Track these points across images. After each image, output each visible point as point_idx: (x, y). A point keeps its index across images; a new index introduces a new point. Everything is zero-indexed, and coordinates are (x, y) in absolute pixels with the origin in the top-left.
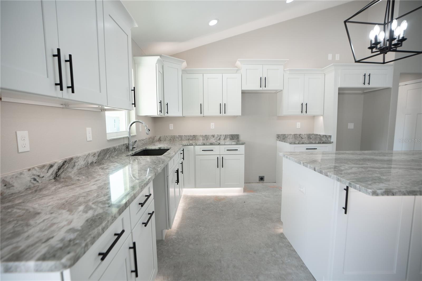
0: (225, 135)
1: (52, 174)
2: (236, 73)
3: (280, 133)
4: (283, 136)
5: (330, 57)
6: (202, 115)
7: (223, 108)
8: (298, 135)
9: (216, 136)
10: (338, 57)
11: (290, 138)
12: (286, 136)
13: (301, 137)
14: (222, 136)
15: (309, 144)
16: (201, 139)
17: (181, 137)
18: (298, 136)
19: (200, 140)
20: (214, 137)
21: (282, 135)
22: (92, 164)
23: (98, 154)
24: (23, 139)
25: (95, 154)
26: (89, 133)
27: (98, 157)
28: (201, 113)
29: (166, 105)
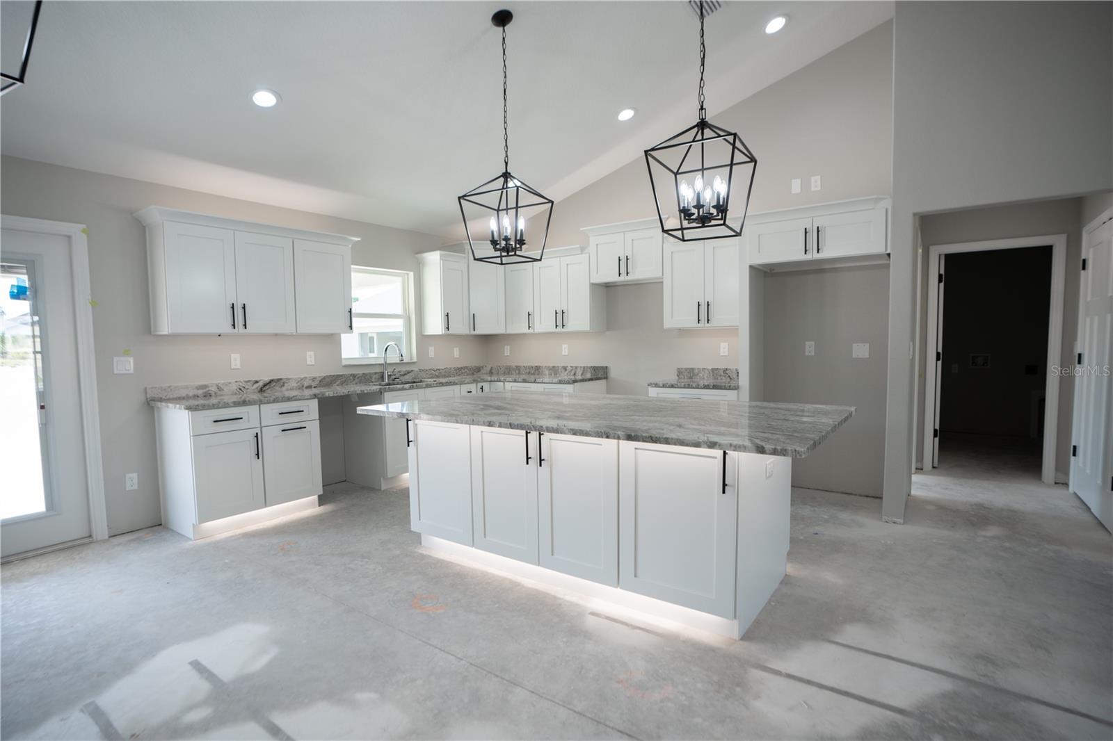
0: (584, 368)
1: (257, 388)
2: (582, 254)
3: (685, 366)
4: (689, 372)
5: (796, 186)
6: (531, 331)
7: (560, 317)
8: (721, 372)
9: (569, 369)
10: (816, 183)
11: (703, 375)
12: (696, 372)
13: (729, 376)
14: (579, 369)
15: (684, 388)
16: (547, 372)
17: (518, 368)
18: (722, 374)
19: (546, 375)
20: (566, 370)
21: (686, 369)
22: (309, 387)
23: (320, 379)
24: (236, 360)
25: (315, 378)
26: (310, 357)
27: (320, 381)
28: (529, 327)
29: (474, 317)
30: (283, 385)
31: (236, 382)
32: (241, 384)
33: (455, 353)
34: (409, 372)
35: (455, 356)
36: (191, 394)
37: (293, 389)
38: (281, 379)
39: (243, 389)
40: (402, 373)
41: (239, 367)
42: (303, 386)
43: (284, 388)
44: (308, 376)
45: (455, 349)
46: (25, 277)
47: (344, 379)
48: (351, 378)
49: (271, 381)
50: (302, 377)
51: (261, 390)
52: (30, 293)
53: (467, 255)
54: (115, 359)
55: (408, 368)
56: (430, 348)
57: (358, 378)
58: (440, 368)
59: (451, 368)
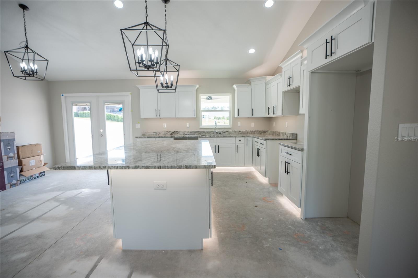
2: (281, 77)
22: (187, 134)
24: (165, 125)
25: (189, 132)
26: (188, 125)
28: (268, 114)
29: (252, 110)
30: (178, 133)
31: (164, 131)
33: (252, 125)
34: (227, 132)
35: (252, 126)
36: (152, 134)
37: (181, 135)
38: (177, 131)
39: (166, 133)
40: (224, 132)
41: (166, 127)
42: (184, 134)
43: (178, 134)
44: (186, 131)
45: (252, 123)
47: (199, 133)
48: (202, 132)
49: (174, 132)
50: (184, 131)
51: (171, 134)
52: (122, 109)
53: (251, 85)
54: (136, 124)
55: (227, 130)
56: (238, 123)
57: (205, 132)
58: (243, 130)
59: (248, 131)
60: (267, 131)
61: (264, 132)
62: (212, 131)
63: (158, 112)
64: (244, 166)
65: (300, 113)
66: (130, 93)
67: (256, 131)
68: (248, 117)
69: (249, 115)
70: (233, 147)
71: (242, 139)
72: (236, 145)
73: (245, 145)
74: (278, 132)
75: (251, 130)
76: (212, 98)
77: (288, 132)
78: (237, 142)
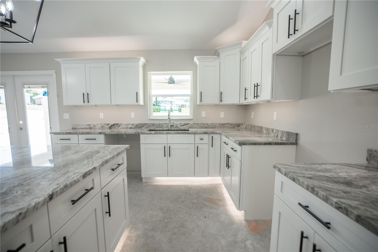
1: (109, 126)
14: (282, 131)
20: (273, 132)
22: (131, 128)
23: (136, 125)
24: (102, 115)
25: (134, 124)
26: (133, 115)
27: (136, 126)
28: (245, 98)
29: (221, 93)
30: (119, 126)
31: (101, 124)
32: (102, 125)
33: (221, 115)
34: (186, 124)
35: (221, 117)
36: (85, 127)
37: (123, 128)
38: (118, 124)
39: (103, 127)
40: (182, 124)
41: (103, 118)
42: (128, 127)
43: (120, 128)
44: (130, 123)
45: (221, 113)
46: (46, 89)
48: (152, 125)
49: (114, 125)
50: (128, 123)
51: (110, 128)
52: (47, 94)
53: (219, 57)
54: (64, 114)
55: (187, 122)
56: (203, 112)
57: (156, 125)
58: (208, 123)
59: (216, 124)
60: (242, 124)
61: (239, 125)
62: (166, 124)
63: (86, 97)
64: (208, 175)
65: (329, 90)
66: (55, 71)
67: (227, 124)
68: (216, 105)
69: (217, 102)
70: (192, 148)
71: (205, 137)
72: (196, 145)
73: (209, 146)
74: (259, 127)
75: (220, 123)
76: (175, 82)
77: (277, 129)
78: (198, 141)
